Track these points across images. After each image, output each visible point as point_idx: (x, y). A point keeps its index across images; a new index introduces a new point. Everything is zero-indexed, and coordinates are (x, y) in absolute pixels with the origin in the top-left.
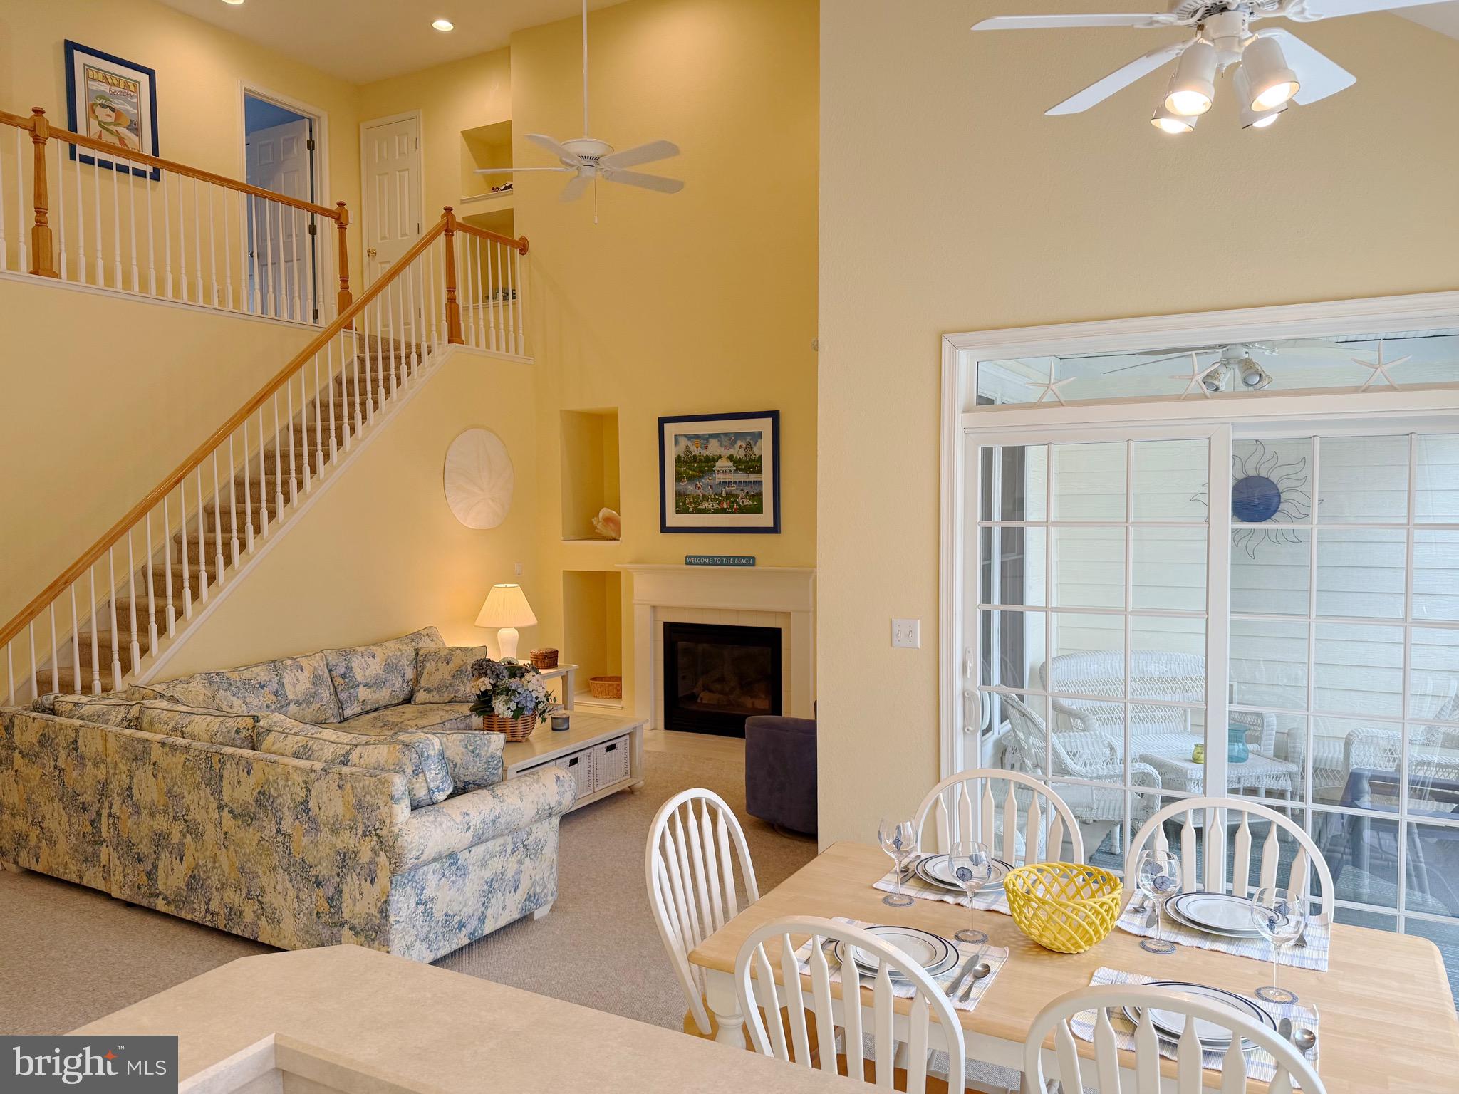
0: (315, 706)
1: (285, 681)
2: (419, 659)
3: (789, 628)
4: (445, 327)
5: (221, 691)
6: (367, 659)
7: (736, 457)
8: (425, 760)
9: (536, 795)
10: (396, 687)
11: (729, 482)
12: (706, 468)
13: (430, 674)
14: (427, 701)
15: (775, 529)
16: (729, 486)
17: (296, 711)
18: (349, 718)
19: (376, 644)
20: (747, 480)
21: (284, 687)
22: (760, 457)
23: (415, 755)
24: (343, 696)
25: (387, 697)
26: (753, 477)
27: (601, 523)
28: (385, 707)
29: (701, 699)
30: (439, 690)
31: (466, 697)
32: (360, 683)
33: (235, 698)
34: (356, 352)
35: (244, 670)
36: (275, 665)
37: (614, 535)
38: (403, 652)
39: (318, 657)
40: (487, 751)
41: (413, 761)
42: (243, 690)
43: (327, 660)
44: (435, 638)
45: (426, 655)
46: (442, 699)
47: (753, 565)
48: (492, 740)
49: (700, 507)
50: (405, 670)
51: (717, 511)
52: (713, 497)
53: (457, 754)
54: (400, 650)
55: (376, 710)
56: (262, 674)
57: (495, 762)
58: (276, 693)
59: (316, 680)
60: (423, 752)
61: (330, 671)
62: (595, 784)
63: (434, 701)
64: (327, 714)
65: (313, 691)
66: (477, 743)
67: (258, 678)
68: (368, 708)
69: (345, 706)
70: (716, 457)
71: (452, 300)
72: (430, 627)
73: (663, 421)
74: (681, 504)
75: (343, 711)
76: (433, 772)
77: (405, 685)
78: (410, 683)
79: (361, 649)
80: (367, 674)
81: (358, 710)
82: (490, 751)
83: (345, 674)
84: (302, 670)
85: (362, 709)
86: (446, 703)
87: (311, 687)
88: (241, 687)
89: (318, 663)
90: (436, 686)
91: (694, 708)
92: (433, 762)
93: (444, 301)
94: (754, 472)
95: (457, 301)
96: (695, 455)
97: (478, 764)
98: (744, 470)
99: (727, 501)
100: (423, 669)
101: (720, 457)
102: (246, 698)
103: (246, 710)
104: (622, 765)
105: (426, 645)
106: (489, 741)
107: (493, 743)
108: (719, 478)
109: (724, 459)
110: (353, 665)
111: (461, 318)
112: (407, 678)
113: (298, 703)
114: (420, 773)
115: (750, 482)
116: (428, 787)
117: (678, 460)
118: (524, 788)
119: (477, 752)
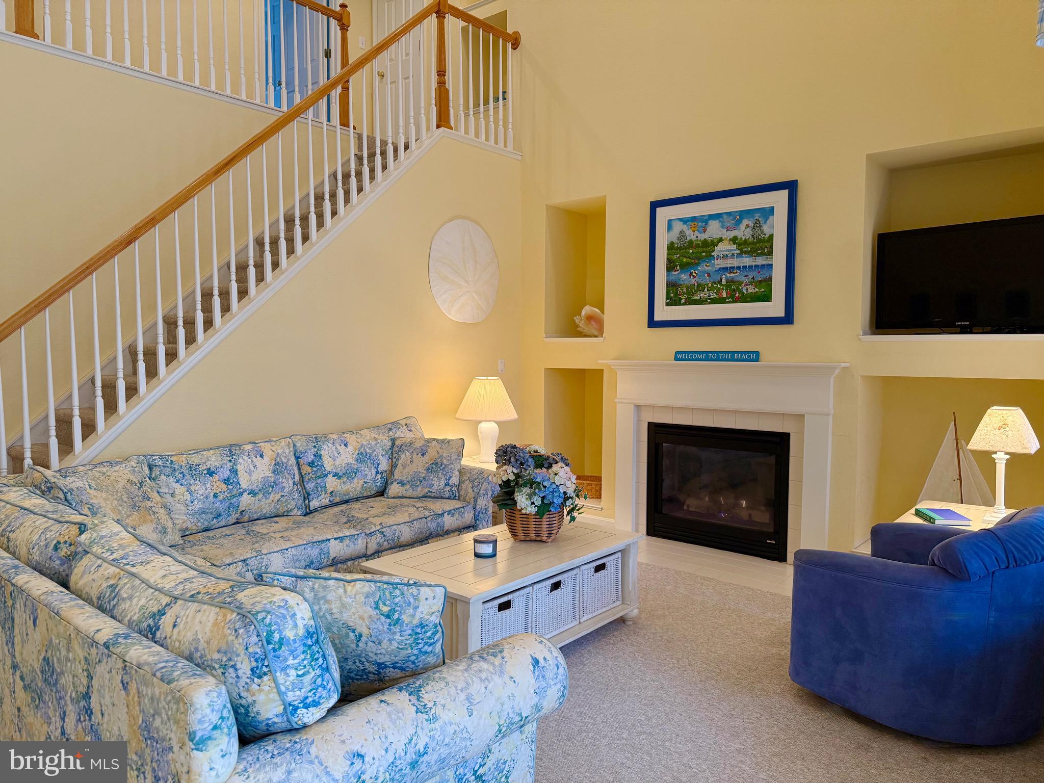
0: (275, 497)
1: (239, 467)
2: (395, 451)
3: (801, 433)
4: (434, 110)
5: (163, 477)
6: (338, 447)
7: (741, 238)
8: (274, 650)
9: (498, 699)
10: (369, 477)
11: (731, 268)
12: (704, 254)
13: (404, 467)
14: (400, 495)
15: (787, 319)
16: (730, 273)
17: (249, 501)
18: (316, 510)
19: (351, 432)
20: (754, 264)
21: (237, 474)
22: (771, 236)
23: (254, 639)
24: (310, 486)
25: (358, 489)
26: (760, 261)
27: (583, 321)
28: (357, 499)
29: (688, 506)
30: (413, 483)
31: (440, 492)
32: (329, 473)
33: (178, 486)
34: (353, 151)
35: (193, 454)
36: (232, 450)
37: (596, 333)
38: (379, 441)
39: (283, 443)
40: (413, 616)
41: (251, 650)
42: (188, 477)
43: (295, 446)
44: (413, 429)
45: (401, 446)
46: (415, 494)
47: (757, 360)
48: (422, 597)
49: (695, 297)
50: (379, 460)
51: (714, 301)
52: (710, 285)
53: (362, 618)
54: (375, 439)
55: (347, 502)
56: (214, 460)
57: (429, 634)
58: (226, 481)
59: (278, 467)
60: (270, 634)
61: (297, 458)
62: (582, 613)
63: (407, 495)
64: (289, 506)
65: (273, 479)
66: (397, 600)
67: (208, 463)
68: (338, 500)
69: (311, 497)
70: (715, 241)
71: (441, 84)
72: (409, 417)
73: (655, 205)
74: (672, 295)
75: (309, 502)
76: (293, 673)
77: (379, 476)
78: (385, 475)
79: (335, 436)
80: (337, 463)
81: (326, 502)
82: (418, 615)
83: (313, 462)
84: (261, 456)
85: (330, 501)
86: (419, 498)
87: (270, 475)
88: (186, 472)
89: (284, 450)
90: (410, 479)
91: (680, 514)
92: (292, 652)
93: (434, 85)
94: (763, 254)
95: (447, 85)
96: (691, 240)
97: (397, 637)
98: (750, 253)
99: (727, 289)
100: (398, 460)
101: (721, 240)
102: (190, 485)
103: (189, 499)
104: (613, 588)
105: (403, 435)
106: (416, 598)
107: (423, 602)
108: (719, 263)
109: (726, 242)
110: (323, 452)
111: (451, 104)
112: (381, 468)
113: (253, 493)
114: (265, 674)
115: (756, 266)
116: (283, 701)
117: (671, 247)
118: (476, 687)
119: (396, 616)
